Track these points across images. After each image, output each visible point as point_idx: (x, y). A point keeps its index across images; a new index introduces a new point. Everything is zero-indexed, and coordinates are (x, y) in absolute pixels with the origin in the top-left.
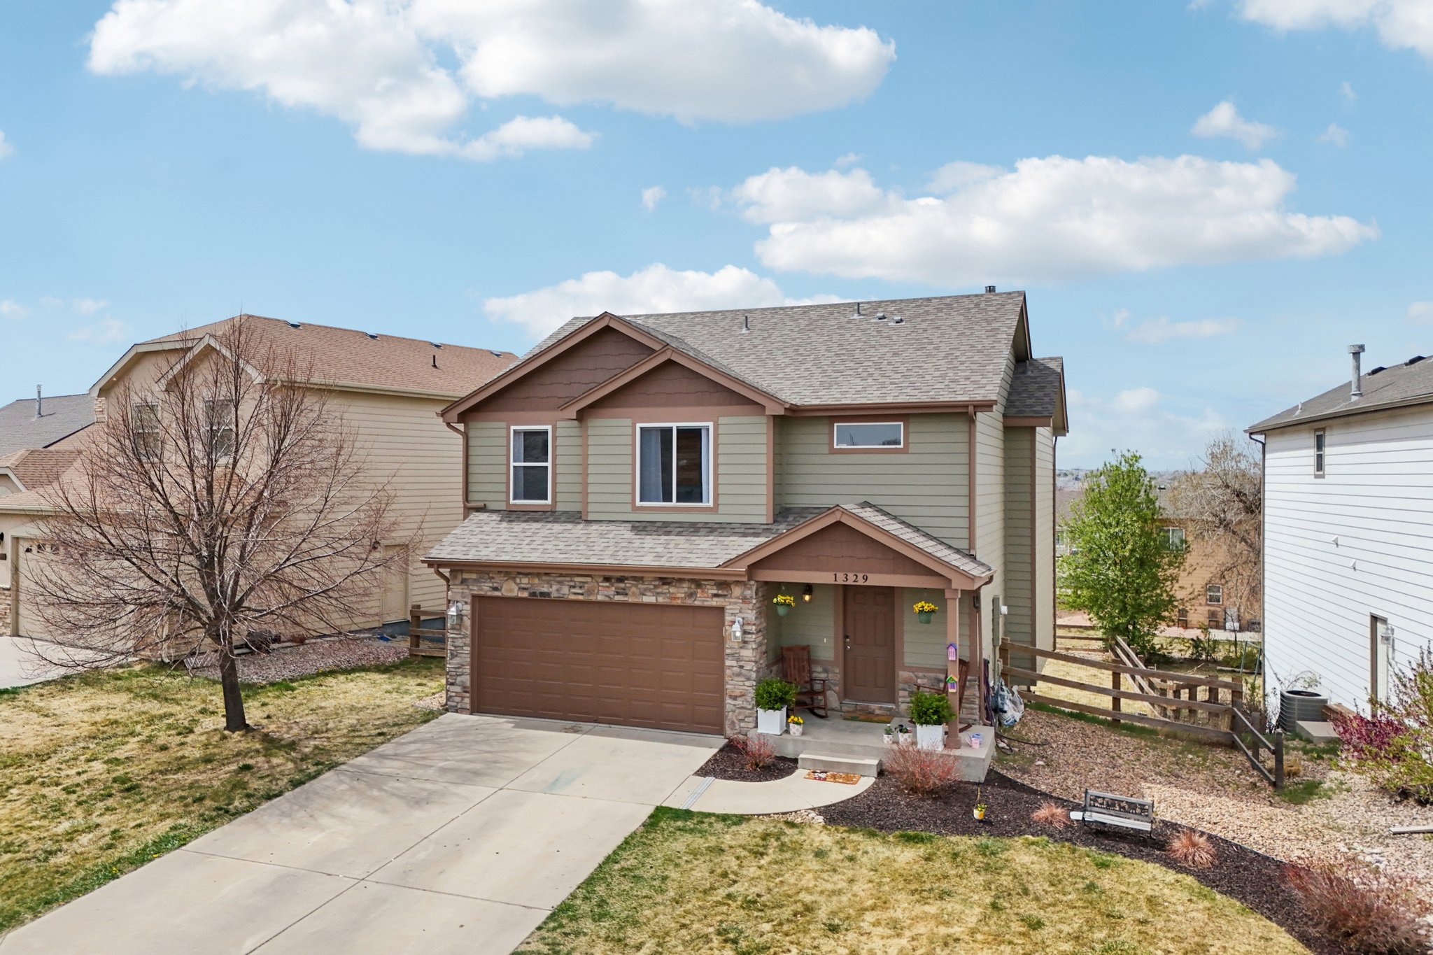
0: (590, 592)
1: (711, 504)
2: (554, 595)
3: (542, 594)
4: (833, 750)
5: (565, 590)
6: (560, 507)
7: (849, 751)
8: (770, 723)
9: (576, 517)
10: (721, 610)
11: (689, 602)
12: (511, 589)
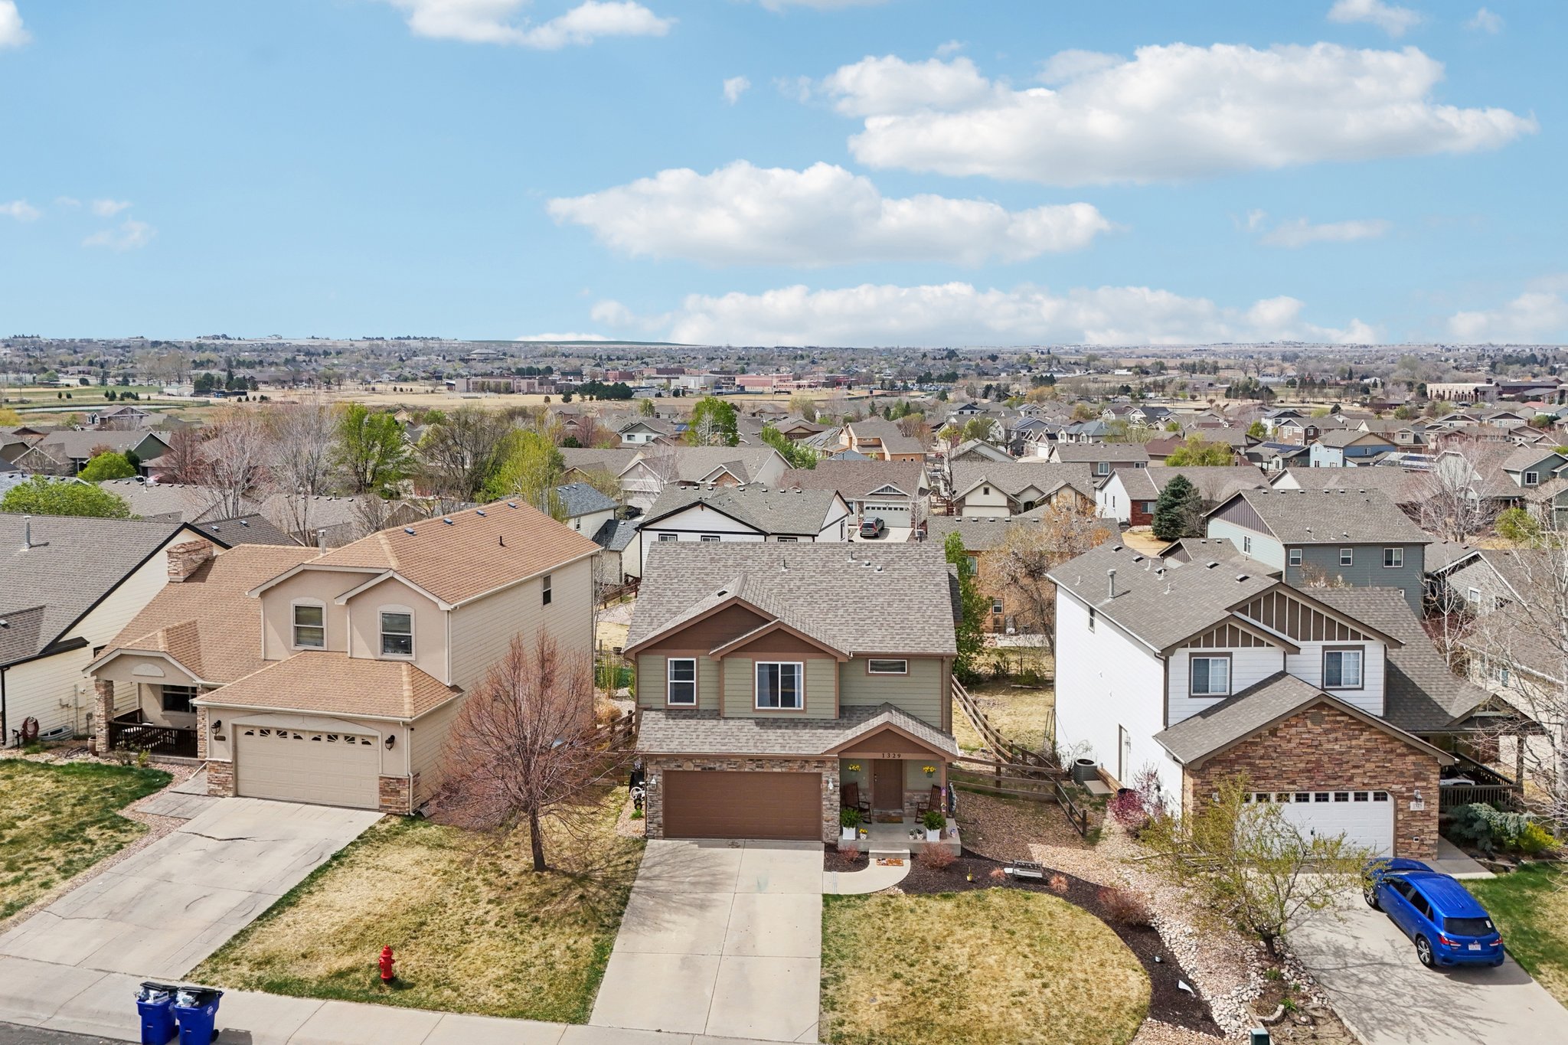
0: (740, 767)
1: (802, 708)
2: (718, 769)
3: (710, 769)
4: (885, 847)
5: (725, 766)
6: (701, 707)
7: (893, 846)
8: (849, 834)
9: (717, 714)
10: (820, 774)
11: (801, 771)
12: (689, 767)
